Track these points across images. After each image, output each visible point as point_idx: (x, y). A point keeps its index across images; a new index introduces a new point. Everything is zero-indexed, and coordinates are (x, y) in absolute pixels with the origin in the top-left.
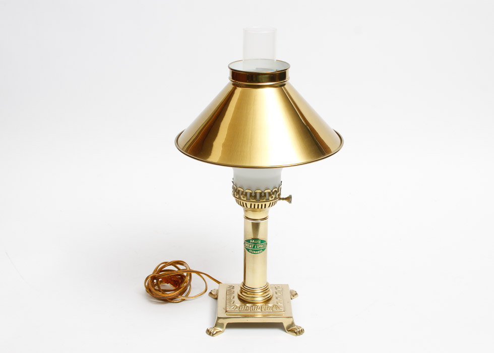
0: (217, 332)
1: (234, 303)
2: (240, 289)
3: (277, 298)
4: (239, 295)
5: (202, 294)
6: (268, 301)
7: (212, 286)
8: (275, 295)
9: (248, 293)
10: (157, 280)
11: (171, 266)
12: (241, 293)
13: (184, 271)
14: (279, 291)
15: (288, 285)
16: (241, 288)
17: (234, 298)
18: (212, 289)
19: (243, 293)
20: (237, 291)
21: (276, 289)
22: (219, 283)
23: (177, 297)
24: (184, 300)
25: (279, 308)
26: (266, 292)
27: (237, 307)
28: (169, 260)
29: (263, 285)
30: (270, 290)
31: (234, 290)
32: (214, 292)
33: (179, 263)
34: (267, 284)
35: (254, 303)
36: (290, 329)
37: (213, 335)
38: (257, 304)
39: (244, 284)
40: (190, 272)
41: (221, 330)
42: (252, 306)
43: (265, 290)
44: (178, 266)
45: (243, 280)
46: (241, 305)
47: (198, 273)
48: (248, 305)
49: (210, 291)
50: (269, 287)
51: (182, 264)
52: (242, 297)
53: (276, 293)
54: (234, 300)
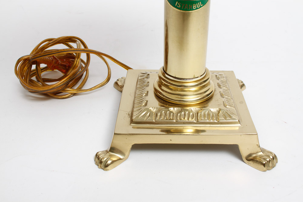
0: (113, 162)
1: (146, 105)
2: (158, 78)
3: (222, 95)
4: (155, 90)
5: (102, 85)
6: (206, 100)
7: (118, 73)
8: (218, 90)
9: (172, 87)
10: (38, 64)
11: (62, 44)
12: (160, 86)
13: (79, 50)
14: (222, 82)
15: (232, 72)
16: (160, 77)
17: (147, 95)
18: (119, 77)
19: (163, 88)
20: (154, 81)
21: (218, 79)
22: (127, 68)
23: (64, 90)
24: (74, 94)
25: (230, 117)
26: (204, 86)
27: (151, 113)
28: (56, 36)
29: (198, 73)
30: (211, 82)
31: (149, 80)
32: (121, 81)
33: (71, 39)
34: (206, 71)
35: (182, 105)
36: (251, 158)
37: (106, 166)
38: (188, 108)
39: (165, 71)
40: (89, 52)
41: (121, 157)
42: (180, 112)
43: (203, 82)
44: (71, 44)
45: (162, 64)
46: (159, 110)
47: (99, 54)
48: (171, 109)
49: (116, 80)
50: (210, 76)
51: (74, 42)
52: (160, 93)
53: (219, 86)
54: (147, 98)
